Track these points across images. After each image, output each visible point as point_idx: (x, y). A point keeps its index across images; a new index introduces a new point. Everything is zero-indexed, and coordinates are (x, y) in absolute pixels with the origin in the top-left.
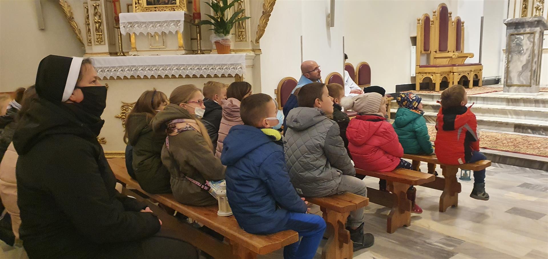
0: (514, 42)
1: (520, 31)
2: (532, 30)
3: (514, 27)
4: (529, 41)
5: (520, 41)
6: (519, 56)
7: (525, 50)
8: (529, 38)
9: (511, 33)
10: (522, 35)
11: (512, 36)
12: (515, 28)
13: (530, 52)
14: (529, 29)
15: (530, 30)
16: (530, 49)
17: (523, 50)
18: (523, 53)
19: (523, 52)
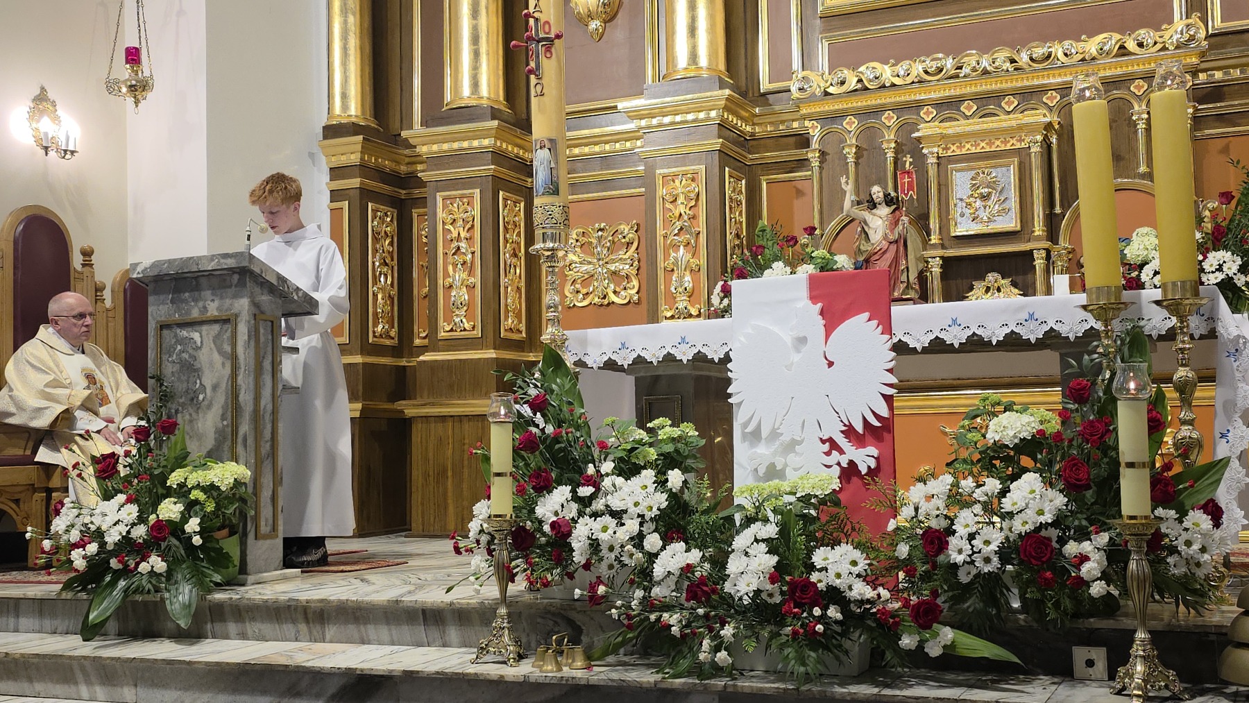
0: (175, 356)
1: (188, 312)
2: (227, 310)
3: (171, 296)
4: (221, 352)
5: (191, 351)
6: (191, 415)
7: (209, 391)
8: (217, 338)
9: (163, 319)
10: (197, 328)
11: (165, 332)
12: (172, 302)
13: (226, 402)
14: (216, 303)
15: (217, 309)
16: (223, 386)
17: (203, 386)
18: (206, 403)
19: (203, 400)
